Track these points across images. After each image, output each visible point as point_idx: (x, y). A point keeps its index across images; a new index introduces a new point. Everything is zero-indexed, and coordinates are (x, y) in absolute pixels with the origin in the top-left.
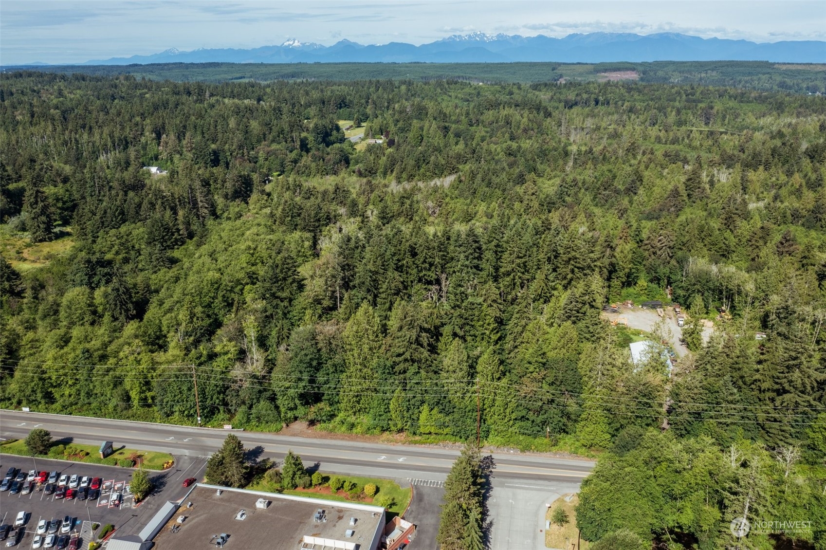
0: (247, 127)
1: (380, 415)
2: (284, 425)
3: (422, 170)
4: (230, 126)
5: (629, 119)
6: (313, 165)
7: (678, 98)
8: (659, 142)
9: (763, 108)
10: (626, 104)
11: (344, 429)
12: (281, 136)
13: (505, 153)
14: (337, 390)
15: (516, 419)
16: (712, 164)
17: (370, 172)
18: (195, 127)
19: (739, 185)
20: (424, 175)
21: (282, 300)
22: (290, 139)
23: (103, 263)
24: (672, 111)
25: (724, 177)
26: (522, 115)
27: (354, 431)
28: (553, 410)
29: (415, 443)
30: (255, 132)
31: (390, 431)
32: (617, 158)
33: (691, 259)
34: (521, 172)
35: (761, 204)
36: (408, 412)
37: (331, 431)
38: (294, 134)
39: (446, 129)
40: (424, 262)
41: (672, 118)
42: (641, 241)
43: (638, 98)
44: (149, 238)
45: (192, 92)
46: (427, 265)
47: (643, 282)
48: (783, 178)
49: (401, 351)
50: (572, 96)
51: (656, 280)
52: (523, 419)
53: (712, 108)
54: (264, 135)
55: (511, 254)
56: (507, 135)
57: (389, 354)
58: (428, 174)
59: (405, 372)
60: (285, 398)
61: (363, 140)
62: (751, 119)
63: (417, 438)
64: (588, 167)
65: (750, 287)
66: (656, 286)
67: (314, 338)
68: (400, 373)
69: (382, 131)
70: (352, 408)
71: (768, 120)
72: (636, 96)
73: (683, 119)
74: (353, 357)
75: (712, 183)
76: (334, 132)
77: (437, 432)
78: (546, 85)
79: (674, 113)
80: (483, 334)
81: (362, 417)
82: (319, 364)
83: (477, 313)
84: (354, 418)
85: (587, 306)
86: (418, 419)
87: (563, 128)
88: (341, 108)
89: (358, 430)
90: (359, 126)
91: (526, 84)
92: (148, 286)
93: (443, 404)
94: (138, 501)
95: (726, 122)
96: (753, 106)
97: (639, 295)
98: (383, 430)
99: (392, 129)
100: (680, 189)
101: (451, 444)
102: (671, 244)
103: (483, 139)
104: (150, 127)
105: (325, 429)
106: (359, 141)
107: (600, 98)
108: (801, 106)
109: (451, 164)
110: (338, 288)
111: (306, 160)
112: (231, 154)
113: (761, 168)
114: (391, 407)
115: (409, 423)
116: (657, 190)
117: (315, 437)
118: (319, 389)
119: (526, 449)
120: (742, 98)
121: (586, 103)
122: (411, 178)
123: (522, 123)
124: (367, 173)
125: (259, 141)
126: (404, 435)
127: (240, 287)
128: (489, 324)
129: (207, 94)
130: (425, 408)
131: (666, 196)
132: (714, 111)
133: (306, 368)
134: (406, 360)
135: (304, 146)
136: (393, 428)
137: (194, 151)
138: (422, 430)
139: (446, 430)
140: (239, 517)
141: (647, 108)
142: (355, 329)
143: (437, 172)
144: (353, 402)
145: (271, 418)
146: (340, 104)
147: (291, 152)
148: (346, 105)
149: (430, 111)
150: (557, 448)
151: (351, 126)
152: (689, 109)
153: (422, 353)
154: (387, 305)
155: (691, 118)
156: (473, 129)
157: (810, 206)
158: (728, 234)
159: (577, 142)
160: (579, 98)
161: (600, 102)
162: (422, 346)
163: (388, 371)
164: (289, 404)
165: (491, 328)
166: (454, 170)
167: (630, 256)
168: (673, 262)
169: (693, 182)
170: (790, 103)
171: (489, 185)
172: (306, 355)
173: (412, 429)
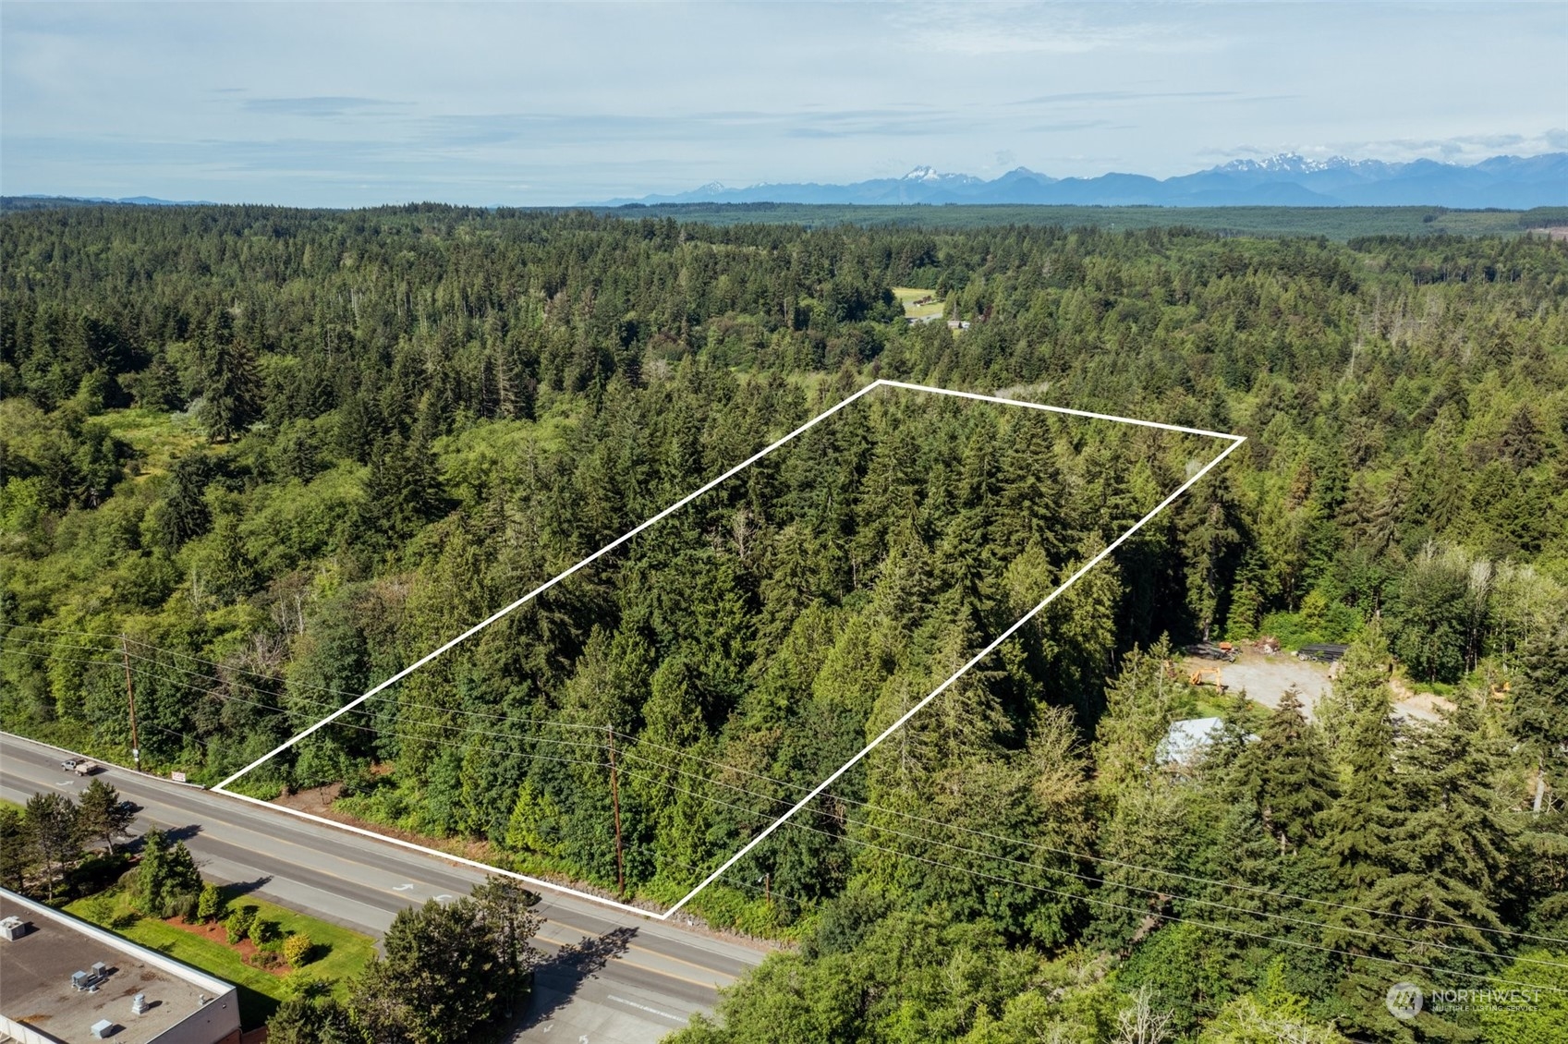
0: (706, 284)
2: (285, 791)
3: (994, 367)
4: (679, 282)
5: (1556, 309)
13: (1198, 346)
15: (715, 844)
18: (616, 282)
20: (996, 377)
22: (776, 308)
31: (461, 833)
36: (488, 790)
38: (788, 301)
44: (340, 435)
45: (657, 232)
46: (725, 494)
47: (1320, 597)
50: (1433, 262)
51: (1354, 596)
56: (1231, 320)
58: (1005, 374)
61: (937, 321)
67: (353, 606)
70: (417, 771)
76: (878, 304)
77: (538, 847)
78: (1382, 240)
82: (360, 663)
86: (510, 811)
87: (1376, 315)
88: (922, 265)
89: (411, 820)
90: (941, 299)
91: (1339, 239)
97: (1298, 628)
101: (567, 880)
105: (349, 809)
107: (1500, 266)
109: (1060, 358)
112: (659, 330)
115: (492, 819)
119: (722, 922)
121: (1463, 275)
125: (719, 310)
129: (683, 236)
130: (526, 788)
135: (804, 324)
136: (460, 824)
137: (593, 320)
138: (510, 838)
139: (560, 847)
143: (1025, 372)
144: (421, 759)
146: (922, 259)
151: (928, 299)
160: (1449, 266)
161: (1498, 275)
166: (1064, 371)
167: (1296, 534)
173: (496, 834)
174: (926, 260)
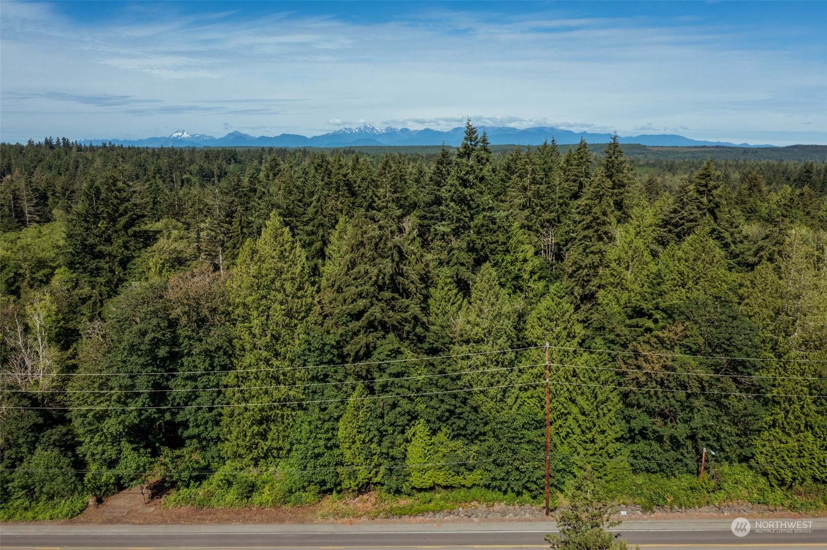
1: (317, 456)
2: (91, 500)
11: (231, 495)
14: (215, 412)
15: (621, 440)
27: (256, 498)
29: (401, 513)
31: (339, 492)
36: (380, 443)
37: (201, 505)
49: (362, 303)
52: (641, 434)
57: (329, 323)
59: (368, 355)
60: (97, 439)
63: (404, 502)
68: (357, 358)
70: (250, 449)
77: (451, 481)
81: (271, 469)
82: (174, 357)
84: (254, 472)
86: (405, 458)
89: (265, 495)
96: (645, 169)
98: (325, 492)
101: (483, 507)
105: (187, 500)
114: (341, 434)
115: (382, 469)
117: (164, 522)
118: (174, 414)
119: (653, 504)
126: (372, 497)
130: (420, 428)
133: (144, 366)
134: (371, 326)
136: (346, 484)
138: (416, 480)
139: (471, 478)
142: (253, 269)
144: (253, 436)
145: (58, 484)
150: (721, 495)
153: (406, 309)
162: (405, 293)
163: (329, 356)
164: (104, 452)
172: (144, 333)
173: (393, 483)
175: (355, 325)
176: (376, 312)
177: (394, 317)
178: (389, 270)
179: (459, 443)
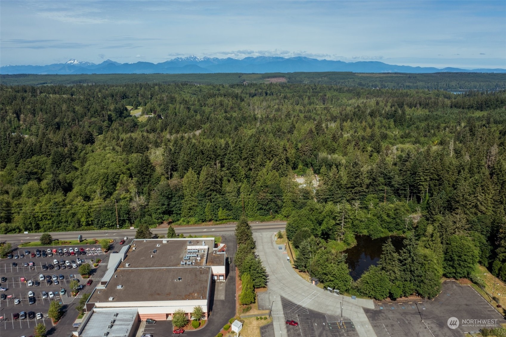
0: (74, 109)
1: (201, 215)
2: (158, 225)
3: (183, 128)
4: (63, 109)
5: (285, 102)
6: (120, 128)
7: (308, 91)
8: (301, 112)
9: (351, 95)
10: (282, 94)
11: (185, 223)
12: (96, 113)
13: (225, 119)
14: (180, 208)
15: (257, 210)
16: (327, 120)
17: (153, 130)
19: (339, 128)
20: (184, 130)
21: (146, 175)
22: (102, 115)
23: (33, 173)
24: (306, 98)
25: (333, 125)
26: (229, 101)
27: (190, 223)
28: (272, 205)
29: (217, 224)
30: (80, 112)
32: (281, 119)
33: (319, 154)
34: (236, 126)
35: (349, 135)
36: (213, 212)
37: (179, 225)
38: (104, 112)
39: (189, 109)
40: (207, 157)
41: (306, 101)
42: (298, 149)
43: (288, 91)
46: (209, 158)
47: (300, 166)
48: (358, 124)
49: (209, 186)
50: (253, 91)
51: (306, 165)
52: (261, 209)
53: (326, 96)
54: (85, 113)
55: (246, 150)
56: (223, 111)
57: (202, 189)
58: (186, 130)
59: (210, 196)
60: (156, 214)
61: (141, 115)
62: (345, 101)
63: (218, 222)
64: (268, 123)
65: (344, 161)
66: (306, 168)
67: (169, 186)
68: (208, 196)
69: (151, 111)
70: (187, 215)
71: (353, 101)
72: (287, 90)
73: (312, 102)
74: (186, 192)
75: (327, 128)
76: (125, 112)
77: (226, 218)
78: (238, 85)
79: (307, 98)
80: (240, 179)
81: (192, 219)
82: (172, 197)
83: (237, 171)
84: (189, 219)
85: (281, 165)
86: (218, 214)
87: (251, 107)
88: (123, 99)
89: (192, 223)
90: (136, 109)
91: (227, 85)
92: (66, 180)
93: (227, 206)
94: (106, 252)
95: (333, 102)
96: (345, 94)
97: (299, 172)
98: (203, 222)
99: (158, 109)
100: (313, 130)
102: (311, 148)
103: (210, 113)
104: (12, 111)
105: (177, 224)
106: (139, 116)
107: (268, 91)
108: (368, 94)
109: (198, 124)
110: (169, 170)
111: (115, 125)
112: (68, 124)
113: (349, 120)
114: (206, 210)
115: (214, 217)
116: (302, 131)
118: (172, 208)
119: (263, 221)
120: (340, 90)
121: (261, 94)
122: (177, 132)
123: (229, 105)
124: (151, 131)
125: (82, 117)
126: (212, 222)
127: (117, 176)
128: (242, 175)
130: (221, 209)
131: (307, 133)
132: (327, 97)
133: (166, 199)
134: (211, 190)
135: (110, 119)
136: (207, 220)
137: (44, 123)
138: (220, 218)
139: (230, 217)
140: (157, 246)
141: (293, 96)
142: (187, 180)
143: (191, 129)
144: (188, 212)
145: (152, 222)
146: (123, 97)
147: (103, 122)
148: (126, 97)
149: (178, 99)
150: (275, 219)
151: (132, 109)
152: (315, 96)
153: (217, 187)
154: (198, 172)
155: (316, 101)
156: (203, 108)
157: (369, 134)
158: (334, 143)
159: (259, 113)
160: (257, 92)
161: (268, 94)
162: (217, 184)
163: (203, 196)
165: (243, 177)
166: (199, 128)
167: (294, 155)
168: (313, 156)
169: (318, 127)
170: (363, 92)
171: (222, 132)
172: (166, 193)
173: (216, 219)
174: (125, 97)
175: (208, 190)
176: (212, 188)
177: (215, 188)
178: (214, 180)
179: (228, 211)
